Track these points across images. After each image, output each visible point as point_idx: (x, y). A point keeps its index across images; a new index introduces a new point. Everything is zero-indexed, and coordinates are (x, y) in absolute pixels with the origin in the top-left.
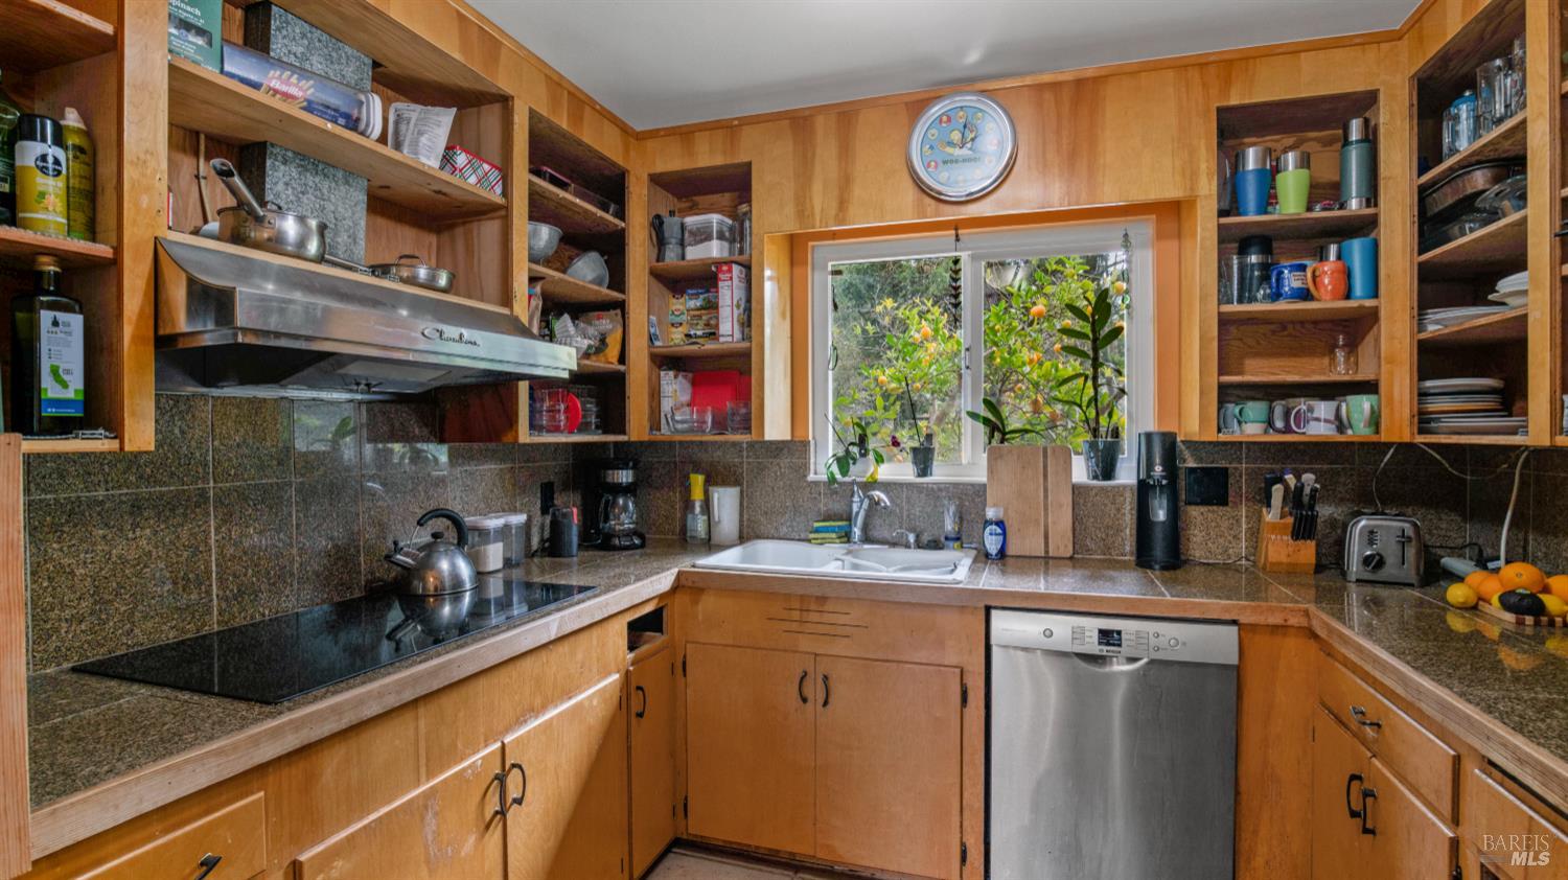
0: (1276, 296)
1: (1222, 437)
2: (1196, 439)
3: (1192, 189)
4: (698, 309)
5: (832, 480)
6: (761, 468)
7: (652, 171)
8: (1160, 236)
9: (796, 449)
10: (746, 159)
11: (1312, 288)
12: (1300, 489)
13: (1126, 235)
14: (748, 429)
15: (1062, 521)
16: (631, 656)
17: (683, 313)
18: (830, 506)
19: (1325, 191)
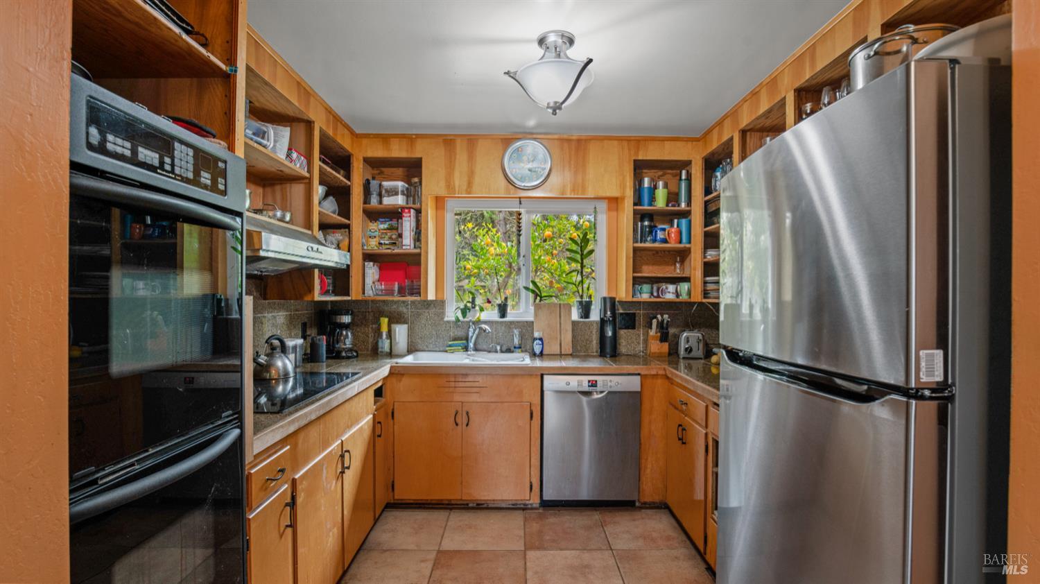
0: (654, 241)
1: (635, 300)
2: (624, 300)
3: (623, 193)
4: (385, 230)
5: (458, 320)
6: (419, 315)
7: (365, 156)
8: (609, 209)
9: (440, 304)
10: (419, 156)
11: (667, 238)
12: (663, 321)
13: (595, 208)
14: (419, 294)
15: (568, 337)
16: (375, 407)
17: (376, 231)
18: (456, 333)
19: (673, 198)
